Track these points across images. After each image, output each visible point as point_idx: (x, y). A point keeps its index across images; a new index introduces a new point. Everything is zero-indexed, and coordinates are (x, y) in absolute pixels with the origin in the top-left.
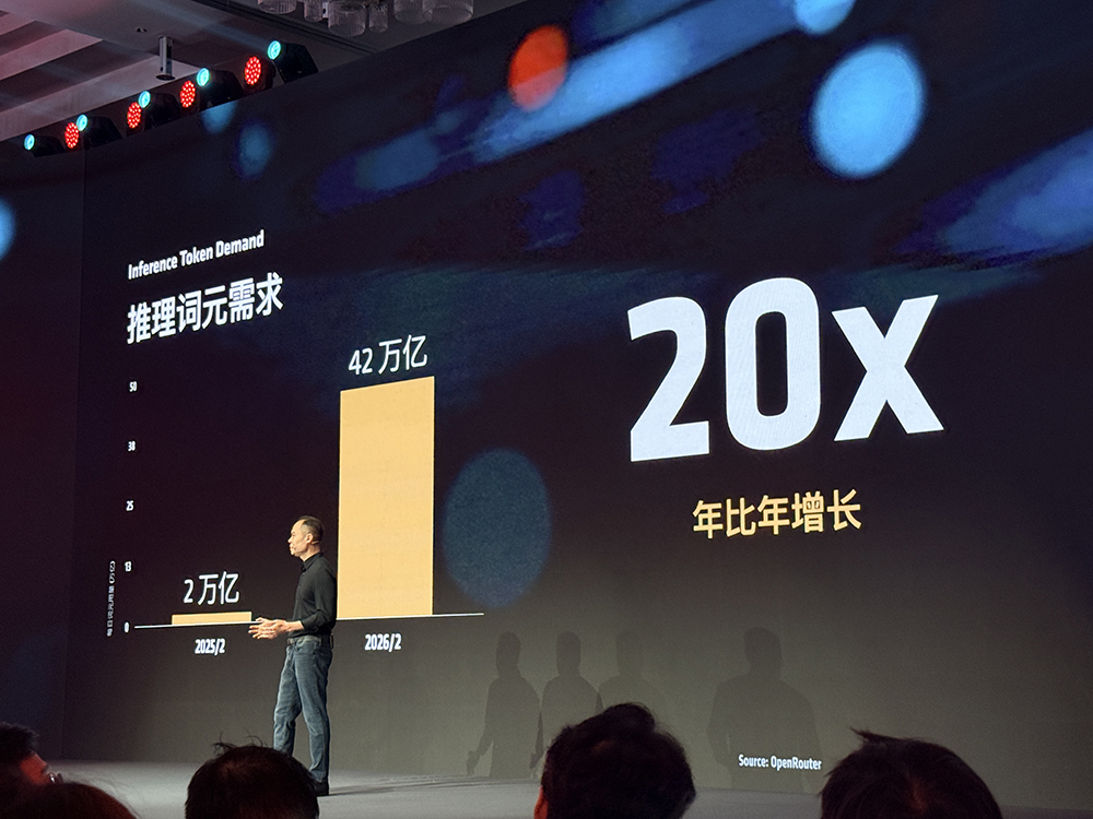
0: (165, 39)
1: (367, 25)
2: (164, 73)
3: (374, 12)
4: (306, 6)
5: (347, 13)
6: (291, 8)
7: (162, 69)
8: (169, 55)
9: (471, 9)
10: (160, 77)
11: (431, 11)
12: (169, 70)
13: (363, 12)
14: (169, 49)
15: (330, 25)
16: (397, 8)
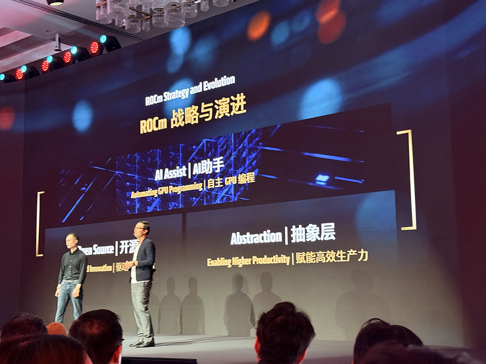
0: (58, 34)
1: (141, 28)
2: (57, 48)
3: (144, 23)
4: (116, 21)
5: (133, 24)
6: (110, 22)
8: (59, 41)
9: (184, 22)
10: (56, 50)
11: (168, 23)
12: (60, 47)
13: (140, 23)
14: (59, 38)
15: (126, 29)
16: (154, 22)
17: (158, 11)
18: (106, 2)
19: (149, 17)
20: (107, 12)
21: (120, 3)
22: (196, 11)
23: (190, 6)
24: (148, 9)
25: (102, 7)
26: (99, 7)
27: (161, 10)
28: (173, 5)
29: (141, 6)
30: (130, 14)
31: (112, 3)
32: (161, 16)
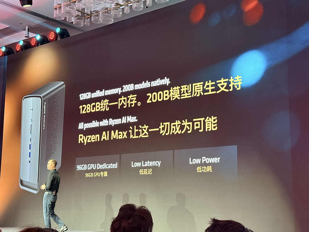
0: (27, 26)
1: (84, 24)
2: (27, 36)
3: (86, 20)
4: (67, 18)
5: (78, 20)
6: (63, 19)
7: (26, 34)
8: (28, 31)
9: (113, 20)
10: (25, 37)
11: (102, 21)
12: (28, 35)
13: (83, 20)
14: (28, 29)
15: (74, 24)
16: (92, 19)
17: (96, 12)
18: (60, 6)
19: (89, 16)
20: (61, 12)
21: (70, 7)
22: (121, 13)
23: (117, 9)
24: (89, 11)
25: (58, 8)
26: (56, 9)
27: (97, 12)
28: (106, 9)
29: (85, 9)
30: (77, 14)
31: (65, 6)
32: (98, 16)
